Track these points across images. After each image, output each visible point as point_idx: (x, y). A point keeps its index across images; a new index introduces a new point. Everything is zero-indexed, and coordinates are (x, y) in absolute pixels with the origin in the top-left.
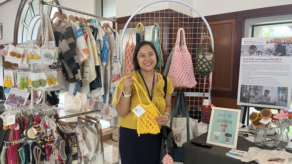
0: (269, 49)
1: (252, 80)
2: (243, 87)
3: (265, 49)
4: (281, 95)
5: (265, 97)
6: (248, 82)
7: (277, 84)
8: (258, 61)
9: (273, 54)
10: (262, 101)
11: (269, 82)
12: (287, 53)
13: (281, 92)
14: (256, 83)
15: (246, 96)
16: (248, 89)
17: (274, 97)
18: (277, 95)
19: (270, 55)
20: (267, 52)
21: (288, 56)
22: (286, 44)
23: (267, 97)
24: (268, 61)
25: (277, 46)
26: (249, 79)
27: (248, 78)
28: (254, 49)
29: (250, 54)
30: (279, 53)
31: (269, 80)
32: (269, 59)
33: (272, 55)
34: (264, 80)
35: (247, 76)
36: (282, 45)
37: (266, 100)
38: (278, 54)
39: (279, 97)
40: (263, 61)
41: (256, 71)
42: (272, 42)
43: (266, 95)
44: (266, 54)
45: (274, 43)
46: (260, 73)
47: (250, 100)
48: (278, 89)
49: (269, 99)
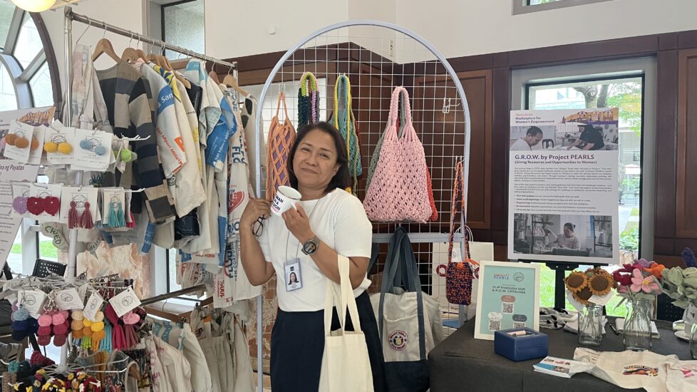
0: (569, 136)
1: (536, 201)
2: (518, 218)
3: (560, 136)
4: (598, 234)
5: (567, 239)
6: (529, 208)
7: (589, 210)
8: (547, 161)
9: (578, 146)
10: (559, 248)
11: (572, 206)
12: (605, 143)
13: (598, 228)
14: (545, 209)
15: (526, 238)
16: (529, 223)
17: (586, 238)
18: (590, 234)
19: (571, 147)
20: (563, 141)
21: (608, 148)
22: (603, 123)
23: (571, 239)
24: (566, 160)
25: (583, 128)
26: (530, 201)
27: (529, 198)
28: (538, 134)
29: (530, 146)
30: (589, 144)
31: (571, 202)
32: (570, 157)
33: (574, 148)
34: (561, 202)
35: (526, 194)
36: (594, 126)
37: (568, 246)
38: (586, 145)
39: (595, 237)
40: (557, 160)
41: (543, 183)
42: (574, 121)
43: (567, 235)
44: (563, 146)
45: (578, 122)
46: (554, 188)
47: (536, 246)
48: (591, 222)
49: (574, 243)
